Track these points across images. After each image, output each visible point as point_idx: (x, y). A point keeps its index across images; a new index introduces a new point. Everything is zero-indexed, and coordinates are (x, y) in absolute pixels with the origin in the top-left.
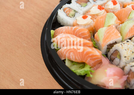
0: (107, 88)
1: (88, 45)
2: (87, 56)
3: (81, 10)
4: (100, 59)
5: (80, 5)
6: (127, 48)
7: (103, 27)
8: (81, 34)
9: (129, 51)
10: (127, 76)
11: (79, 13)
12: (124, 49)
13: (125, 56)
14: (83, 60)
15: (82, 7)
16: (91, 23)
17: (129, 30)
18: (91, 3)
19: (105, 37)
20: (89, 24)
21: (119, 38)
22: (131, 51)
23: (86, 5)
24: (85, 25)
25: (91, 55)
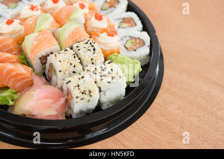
0: (35, 117)
1: (11, 61)
2: (10, 76)
3: (8, 13)
4: (30, 79)
5: (7, 5)
6: (63, 59)
7: (33, 33)
8: (2, 46)
9: (66, 63)
10: (66, 97)
11: (3, 18)
12: (58, 60)
13: (59, 70)
14: (3, 83)
15: (10, 9)
16: (20, 30)
17: (69, 35)
18: (23, 3)
19: (33, 46)
20: (18, 32)
21: (54, 46)
22: (68, 62)
23: (16, 6)
24: (12, 34)
25: (14, 73)
